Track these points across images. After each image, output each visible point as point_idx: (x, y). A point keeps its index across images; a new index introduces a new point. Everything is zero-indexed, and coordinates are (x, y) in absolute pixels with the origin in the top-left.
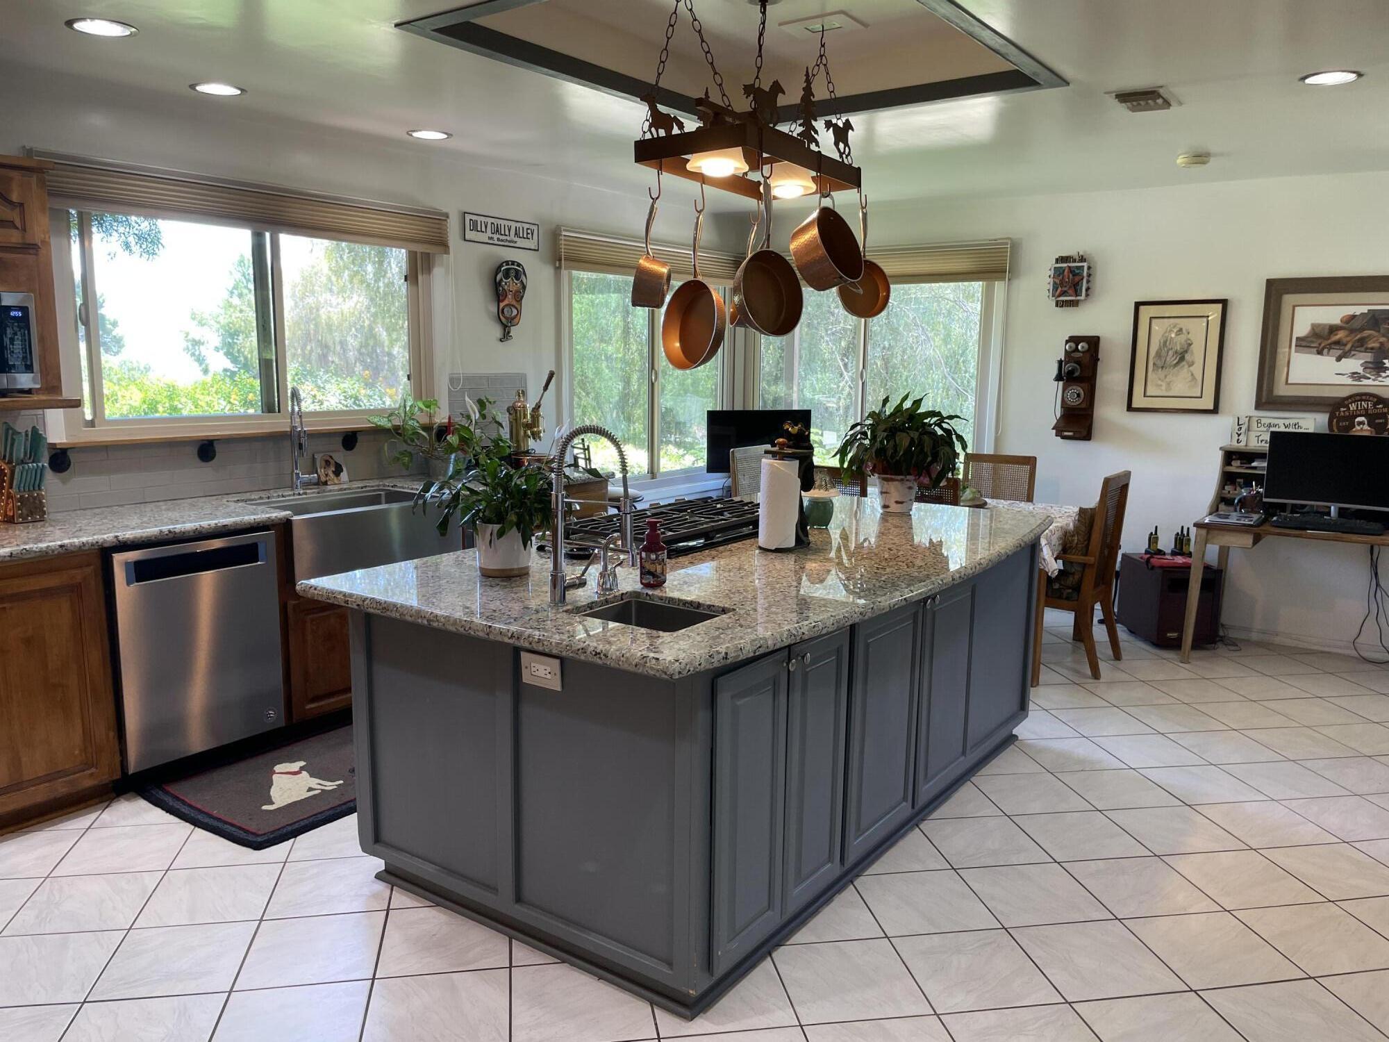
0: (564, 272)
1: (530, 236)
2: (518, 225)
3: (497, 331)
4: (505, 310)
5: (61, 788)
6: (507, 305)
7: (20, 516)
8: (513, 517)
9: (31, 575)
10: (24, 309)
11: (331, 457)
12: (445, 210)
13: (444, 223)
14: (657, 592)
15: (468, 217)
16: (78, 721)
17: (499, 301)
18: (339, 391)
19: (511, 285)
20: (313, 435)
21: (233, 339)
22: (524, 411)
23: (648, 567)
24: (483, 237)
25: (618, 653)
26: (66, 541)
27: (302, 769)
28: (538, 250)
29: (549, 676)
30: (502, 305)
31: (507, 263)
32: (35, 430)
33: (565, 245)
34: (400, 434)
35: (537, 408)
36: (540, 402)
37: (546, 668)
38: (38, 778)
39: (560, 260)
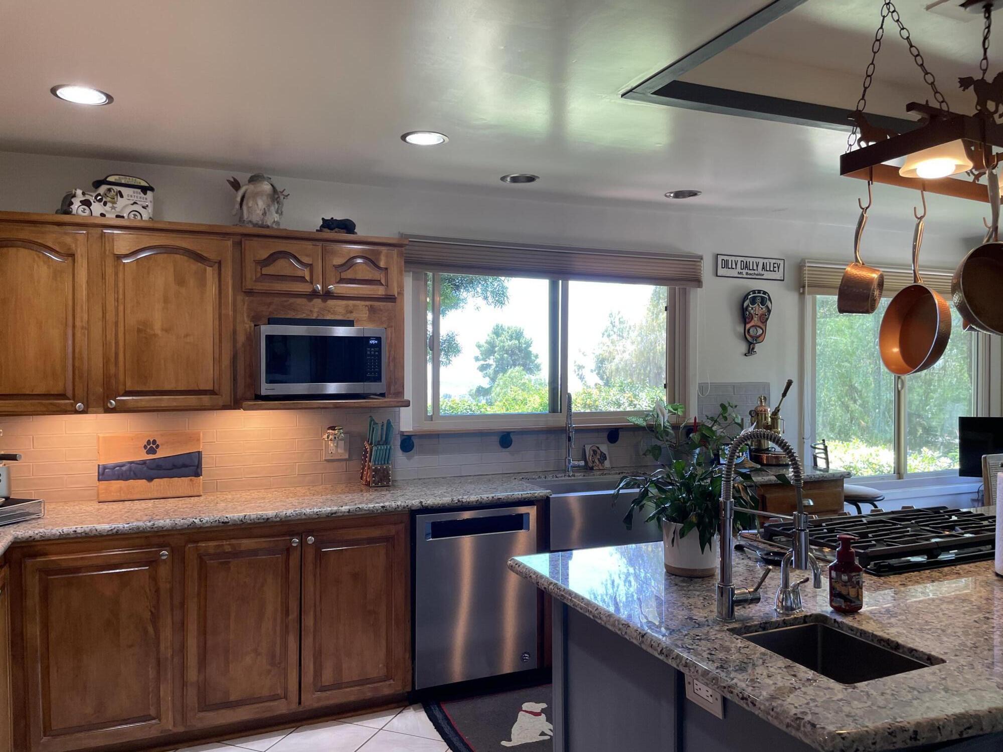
0: (808, 298)
1: (776, 269)
2: (765, 261)
3: (743, 347)
4: (751, 330)
5: (367, 692)
6: (753, 326)
7: (374, 482)
8: (693, 518)
9: (362, 526)
10: (379, 339)
11: (598, 448)
12: (700, 254)
13: (698, 264)
14: (848, 621)
15: (720, 258)
16: (384, 642)
17: (745, 323)
18: (649, 398)
19: (757, 310)
20: (579, 430)
21: (602, 364)
22: (765, 414)
23: (838, 589)
24: (734, 273)
25: (767, 704)
26: (387, 504)
27: (543, 711)
28: (783, 280)
29: (710, 699)
30: (748, 326)
31: (754, 292)
32: (389, 423)
33: (808, 274)
34: (653, 431)
35: (775, 413)
36: (779, 407)
37: (708, 689)
38: (354, 681)
39: (804, 287)
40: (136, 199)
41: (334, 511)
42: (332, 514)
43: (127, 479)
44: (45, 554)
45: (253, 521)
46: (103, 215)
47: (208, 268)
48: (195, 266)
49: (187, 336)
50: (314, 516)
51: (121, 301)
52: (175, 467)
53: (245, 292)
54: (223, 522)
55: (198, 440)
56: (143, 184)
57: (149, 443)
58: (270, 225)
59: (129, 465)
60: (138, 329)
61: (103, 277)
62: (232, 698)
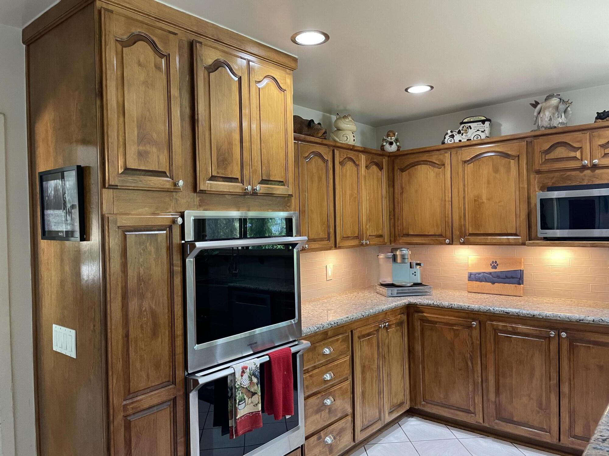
40: (478, 128)
41: (581, 319)
42: (580, 320)
43: (481, 281)
44: (423, 312)
45: (524, 315)
46: (460, 141)
47: (511, 160)
48: (505, 161)
49: (499, 202)
50: (567, 319)
51: (466, 186)
52: (507, 277)
53: (536, 172)
54: (506, 312)
55: (521, 263)
56: (483, 118)
57: (493, 262)
58: (556, 126)
59: (482, 274)
60: (475, 200)
61: (458, 173)
62: (515, 419)
